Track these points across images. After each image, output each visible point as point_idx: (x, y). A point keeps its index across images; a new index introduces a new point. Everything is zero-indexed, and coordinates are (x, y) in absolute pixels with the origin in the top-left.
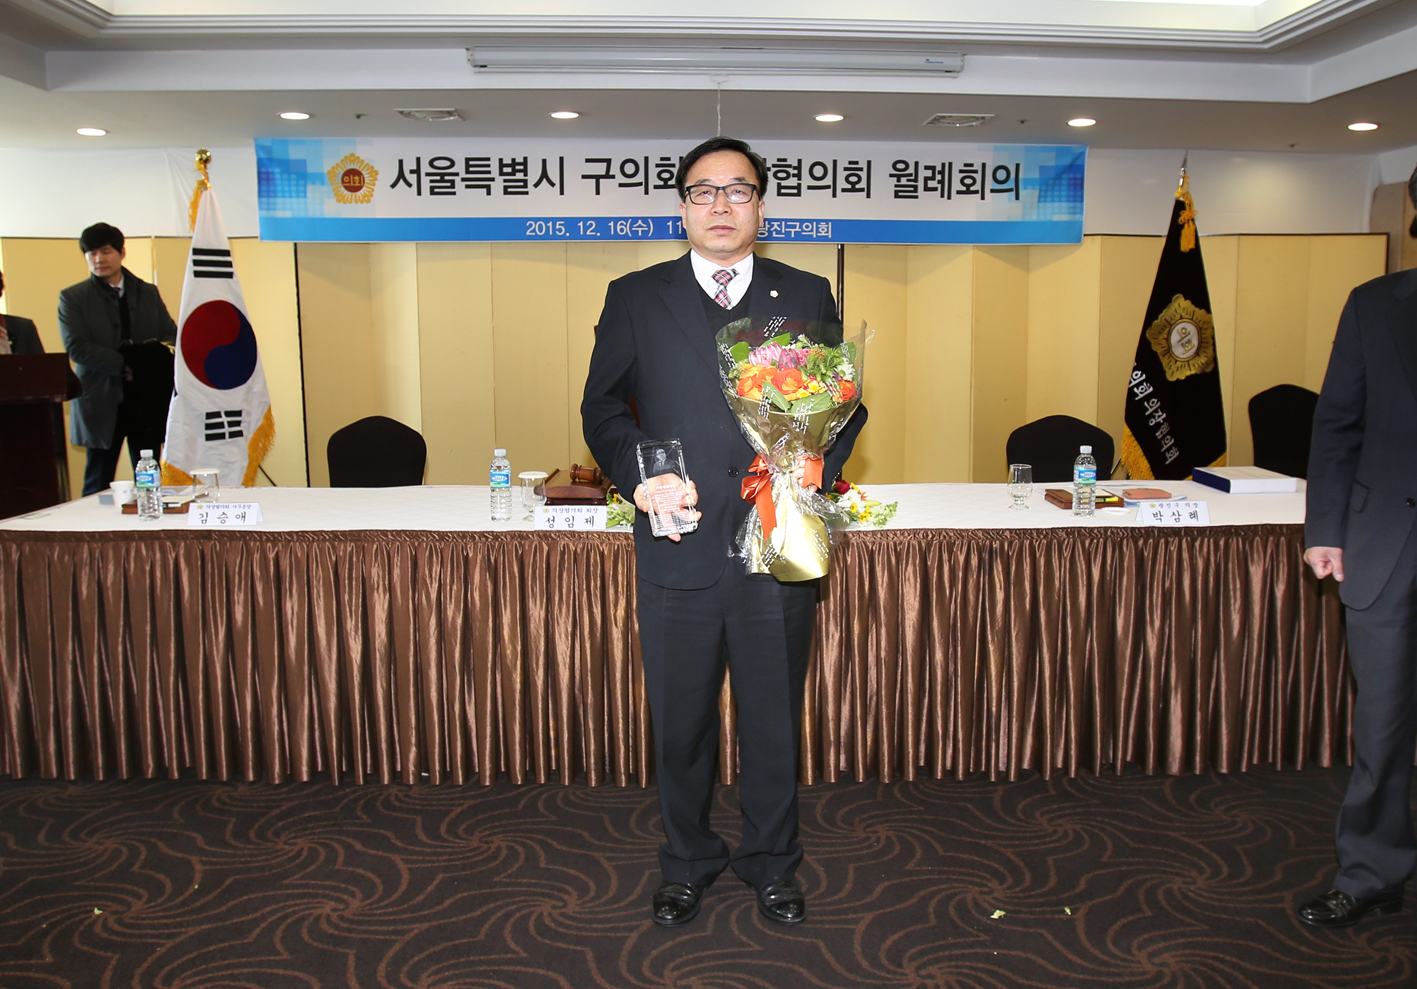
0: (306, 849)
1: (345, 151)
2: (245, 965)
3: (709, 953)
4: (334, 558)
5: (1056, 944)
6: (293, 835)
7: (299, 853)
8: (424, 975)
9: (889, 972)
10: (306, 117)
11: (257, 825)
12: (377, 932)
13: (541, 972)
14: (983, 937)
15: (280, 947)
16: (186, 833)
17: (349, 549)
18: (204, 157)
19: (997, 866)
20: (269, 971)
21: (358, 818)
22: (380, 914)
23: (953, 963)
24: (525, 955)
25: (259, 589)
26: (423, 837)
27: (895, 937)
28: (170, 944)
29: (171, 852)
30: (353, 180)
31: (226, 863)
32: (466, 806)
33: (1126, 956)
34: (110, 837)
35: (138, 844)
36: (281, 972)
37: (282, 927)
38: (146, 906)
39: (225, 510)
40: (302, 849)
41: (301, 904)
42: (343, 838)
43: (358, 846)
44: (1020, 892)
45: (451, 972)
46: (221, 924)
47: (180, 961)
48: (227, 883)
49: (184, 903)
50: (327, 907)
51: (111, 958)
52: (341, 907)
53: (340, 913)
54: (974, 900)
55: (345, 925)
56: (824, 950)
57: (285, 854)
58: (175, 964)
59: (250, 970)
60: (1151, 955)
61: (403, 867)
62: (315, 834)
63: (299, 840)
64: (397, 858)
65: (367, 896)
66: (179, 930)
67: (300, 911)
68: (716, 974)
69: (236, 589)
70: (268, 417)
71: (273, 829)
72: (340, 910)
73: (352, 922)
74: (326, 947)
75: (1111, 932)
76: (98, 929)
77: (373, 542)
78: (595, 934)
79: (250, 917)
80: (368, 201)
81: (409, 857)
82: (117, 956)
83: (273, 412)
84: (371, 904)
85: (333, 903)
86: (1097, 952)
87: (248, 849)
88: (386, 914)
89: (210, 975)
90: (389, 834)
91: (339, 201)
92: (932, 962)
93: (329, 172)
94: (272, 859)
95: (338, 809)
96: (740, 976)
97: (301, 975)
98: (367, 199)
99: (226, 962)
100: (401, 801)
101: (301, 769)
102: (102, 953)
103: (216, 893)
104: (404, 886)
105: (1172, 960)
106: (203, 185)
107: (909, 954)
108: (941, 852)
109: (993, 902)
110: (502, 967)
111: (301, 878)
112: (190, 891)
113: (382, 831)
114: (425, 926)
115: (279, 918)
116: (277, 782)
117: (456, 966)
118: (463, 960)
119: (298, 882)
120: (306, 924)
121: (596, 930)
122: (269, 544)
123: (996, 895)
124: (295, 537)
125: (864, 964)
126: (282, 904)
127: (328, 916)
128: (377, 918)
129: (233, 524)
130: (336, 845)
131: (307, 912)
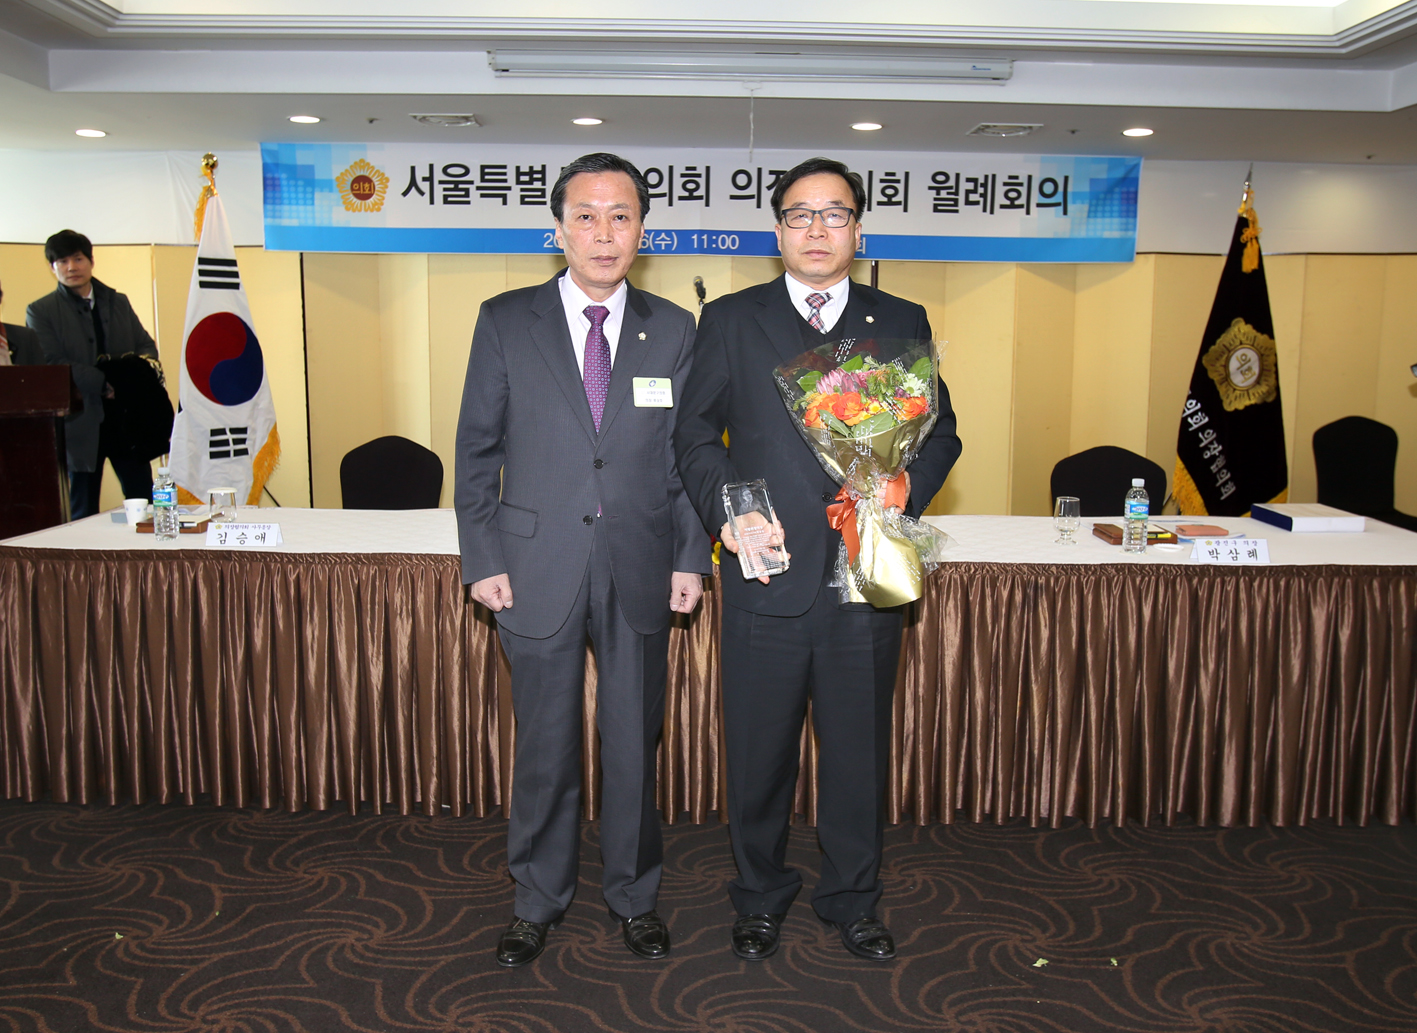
0: (326, 878)
1: (354, 156)
2: (271, 992)
3: (742, 992)
4: (356, 582)
5: (1103, 995)
6: (313, 864)
7: (320, 882)
8: (452, 1007)
9: (927, 1016)
10: (317, 120)
11: (275, 854)
12: (402, 963)
13: (571, 1006)
14: (1025, 985)
15: (305, 975)
16: (203, 860)
17: (372, 572)
18: (211, 162)
19: (1039, 914)
20: (295, 998)
21: (379, 848)
22: (405, 945)
23: (994, 1011)
24: (555, 989)
25: (280, 610)
26: (445, 869)
27: (933, 982)
28: (194, 969)
29: (188, 878)
30: (362, 187)
31: (246, 891)
32: (488, 839)
33: (1176, 1010)
34: (127, 862)
35: (155, 870)
36: (308, 999)
37: (306, 956)
38: (167, 932)
39: (245, 531)
40: (323, 878)
41: (324, 933)
42: (364, 868)
43: (380, 877)
44: (1063, 941)
45: (480, 1004)
46: (244, 951)
47: (205, 987)
48: (248, 911)
49: (205, 930)
50: (351, 937)
51: (135, 982)
52: (366, 936)
53: (364, 942)
54: (1016, 947)
55: (370, 955)
56: (860, 993)
57: (306, 883)
58: (200, 990)
59: (278, 997)
60: (1202, 1011)
61: (426, 898)
62: (334, 863)
63: (319, 870)
64: (420, 890)
65: (391, 927)
66: (202, 956)
67: (324, 940)
68: (750, 1013)
69: (256, 611)
70: (274, 435)
71: (292, 857)
72: (364, 940)
73: (378, 952)
74: (352, 976)
75: (1161, 984)
76: (120, 953)
77: (397, 566)
78: (625, 970)
79: (274, 944)
80: (379, 210)
81: (432, 889)
82: (141, 980)
83: (278, 430)
84: (395, 935)
85: (357, 933)
86: (1144, 1005)
87: (268, 877)
88: (411, 945)
89: (237, 1001)
90: (411, 865)
91: (347, 209)
92: (973, 1009)
93: (338, 178)
94: (292, 887)
95: (357, 839)
96: (775, 1015)
97: (328, 1003)
98: (377, 207)
99: (252, 989)
100: (421, 833)
101: (318, 798)
102: (125, 977)
103: (238, 919)
104: (428, 917)
105: (1224, 1016)
106: (209, 191)
107: (948, 999)
108: (980, 898)
109: (1036, 950)
110: (531, 1001)
111: (324, 907)
112: (211, 918)
113: (403, 862)
114: (452, 957)
115: (303, 946)
116: (294, 810)
117: (484, 998)
118: (492, 992)
119: (321, 911)
120: (330, 953)
121: (626, 966)
122: (290, 566)
123: (1038, 943)
124: (317, 561)
125: (903, 1008)
126: (305, 933)
127: (353, 945)
128: (403, 949)
129: (253, 545)
130: (357, 875)
131: (332, 941)
